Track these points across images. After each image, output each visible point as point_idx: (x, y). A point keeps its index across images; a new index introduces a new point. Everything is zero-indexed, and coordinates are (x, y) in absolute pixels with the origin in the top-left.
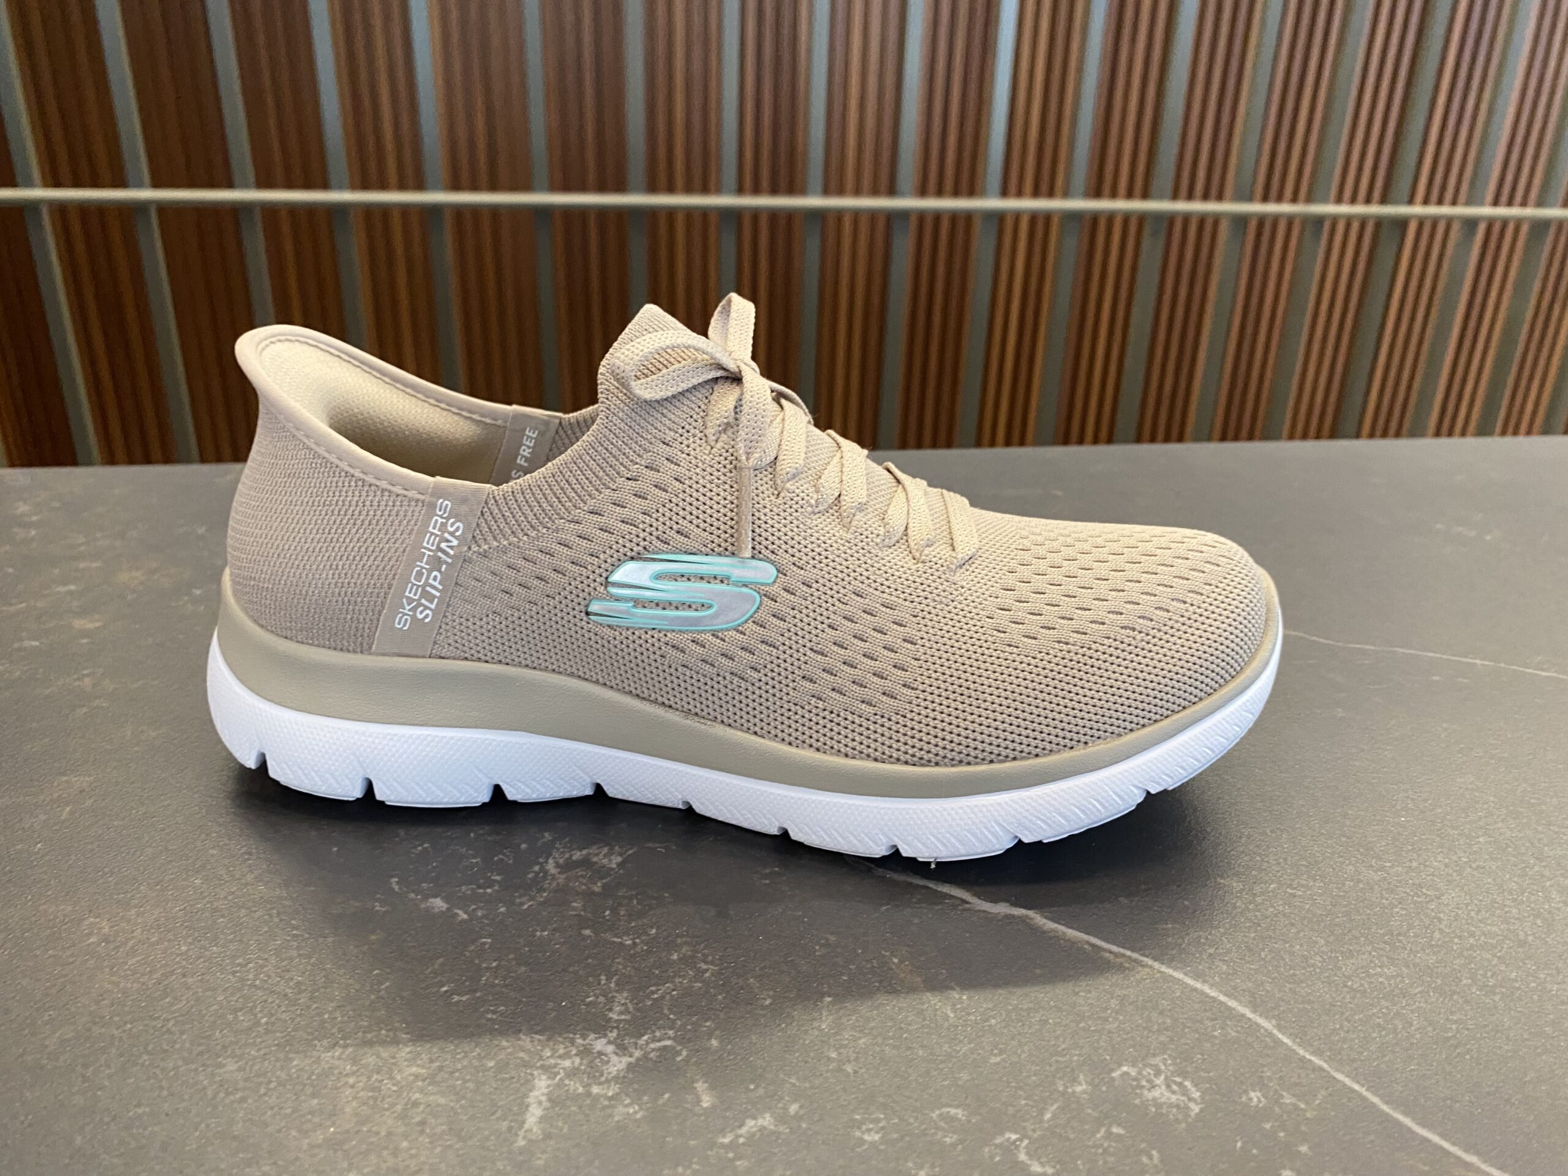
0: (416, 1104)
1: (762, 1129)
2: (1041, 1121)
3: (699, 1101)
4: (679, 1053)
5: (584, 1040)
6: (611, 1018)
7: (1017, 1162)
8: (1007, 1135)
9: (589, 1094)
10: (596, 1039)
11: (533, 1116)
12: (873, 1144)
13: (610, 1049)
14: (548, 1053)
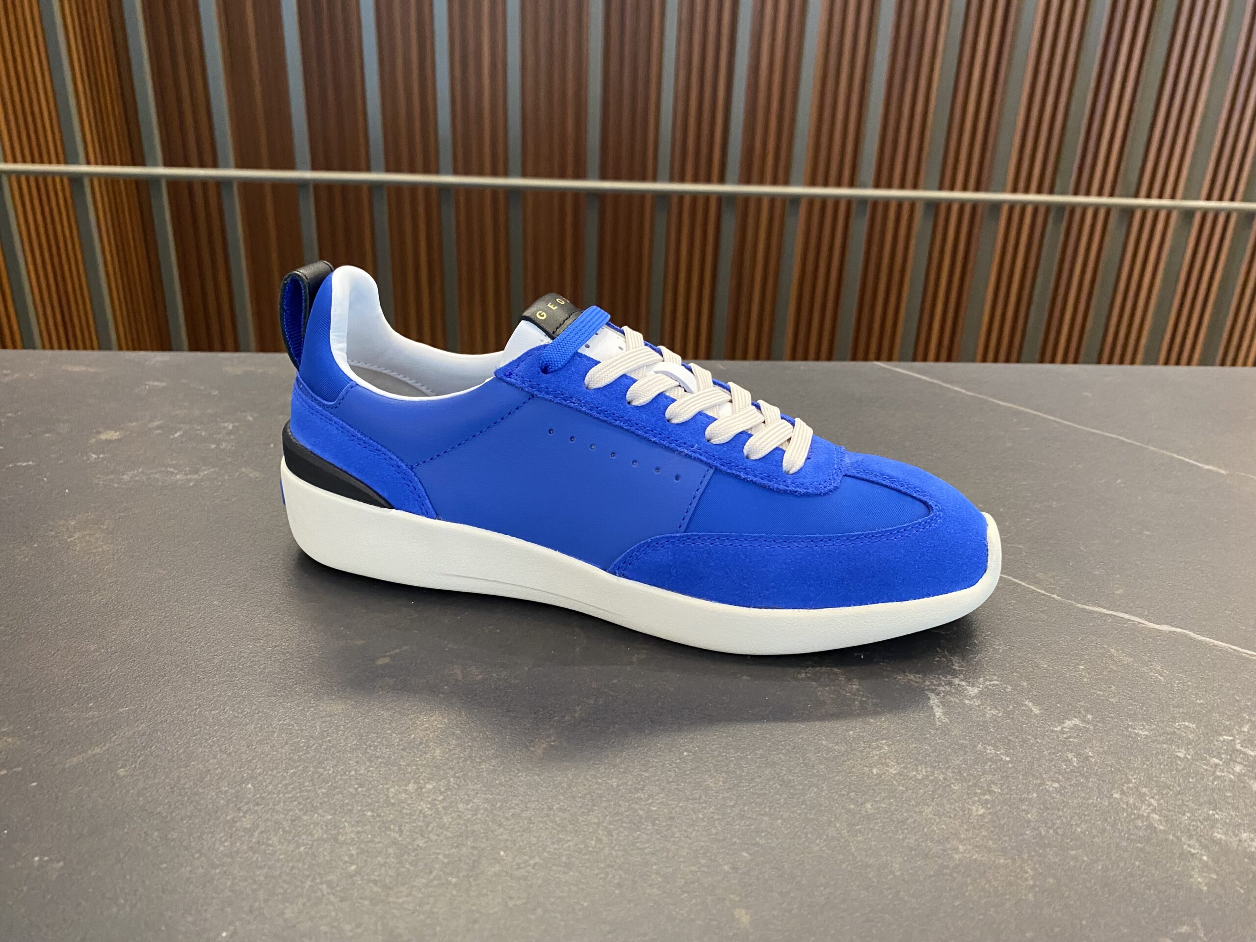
0: (865, 702)
1: (1075, 725)
2: (1244, 732)
3: (1031, 711)
4: (1006, 687)
5: (946, 678)
6: (954, 669)
7: (1237, 750)
8: (1225, 737)
10: (952, 678)
11: (938, 712)
12: (1147, 737)
13: (963, 683)
14: (928, 683)
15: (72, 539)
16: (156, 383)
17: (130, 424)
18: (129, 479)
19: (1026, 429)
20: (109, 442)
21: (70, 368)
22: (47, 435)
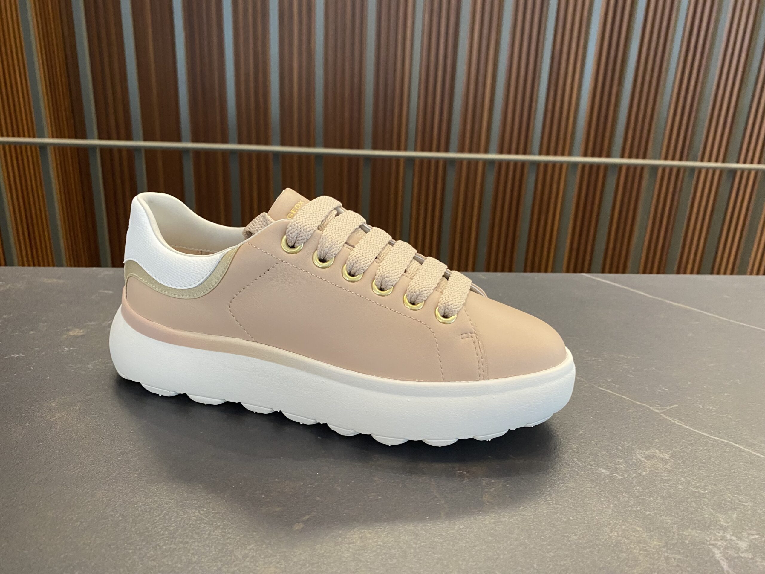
0: (667, 556)
5: (719, 532)
6: (723, 525)
9: (742, 557)
10: (724, 533)
11: (724, 565)
13: (734, 538)
15: (55, 418)
16: (106, 291)
17: (89, 323)
18: (92, 367)
19: (698, 323)
20: (76, 337)
21: (45, 280)
22: (32, 332)
